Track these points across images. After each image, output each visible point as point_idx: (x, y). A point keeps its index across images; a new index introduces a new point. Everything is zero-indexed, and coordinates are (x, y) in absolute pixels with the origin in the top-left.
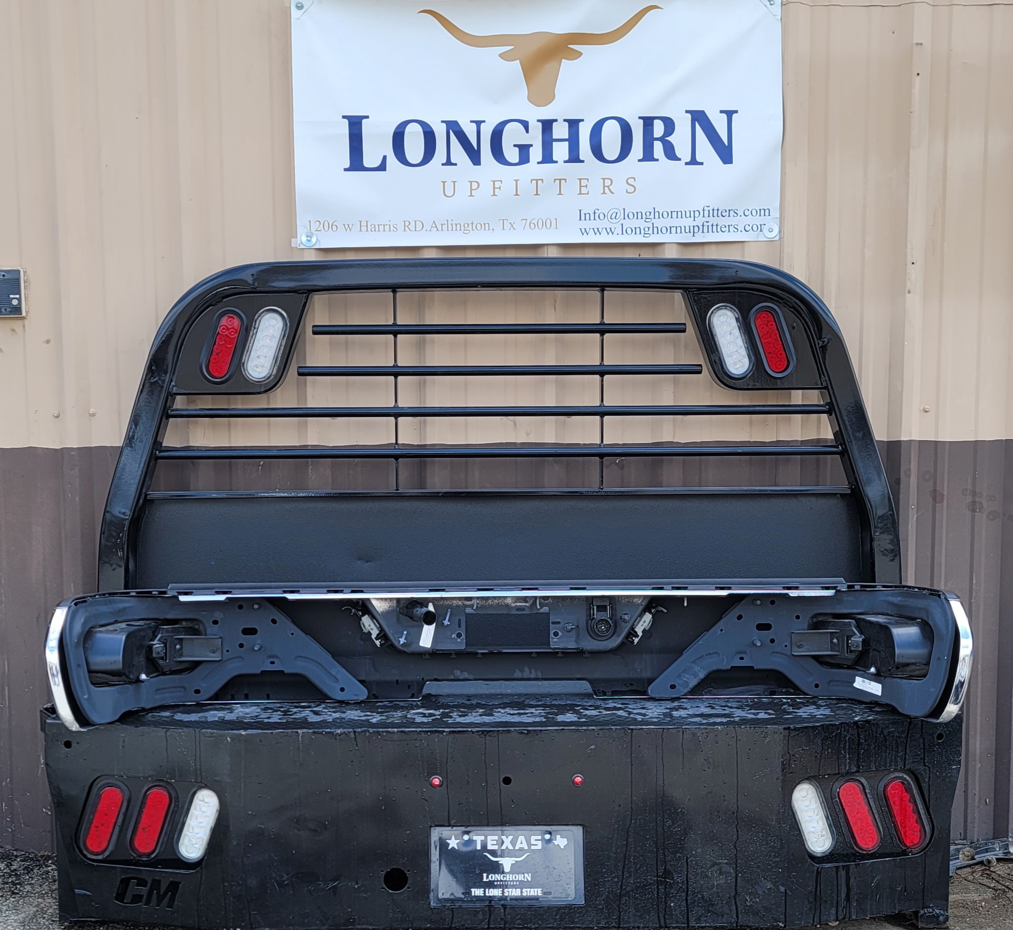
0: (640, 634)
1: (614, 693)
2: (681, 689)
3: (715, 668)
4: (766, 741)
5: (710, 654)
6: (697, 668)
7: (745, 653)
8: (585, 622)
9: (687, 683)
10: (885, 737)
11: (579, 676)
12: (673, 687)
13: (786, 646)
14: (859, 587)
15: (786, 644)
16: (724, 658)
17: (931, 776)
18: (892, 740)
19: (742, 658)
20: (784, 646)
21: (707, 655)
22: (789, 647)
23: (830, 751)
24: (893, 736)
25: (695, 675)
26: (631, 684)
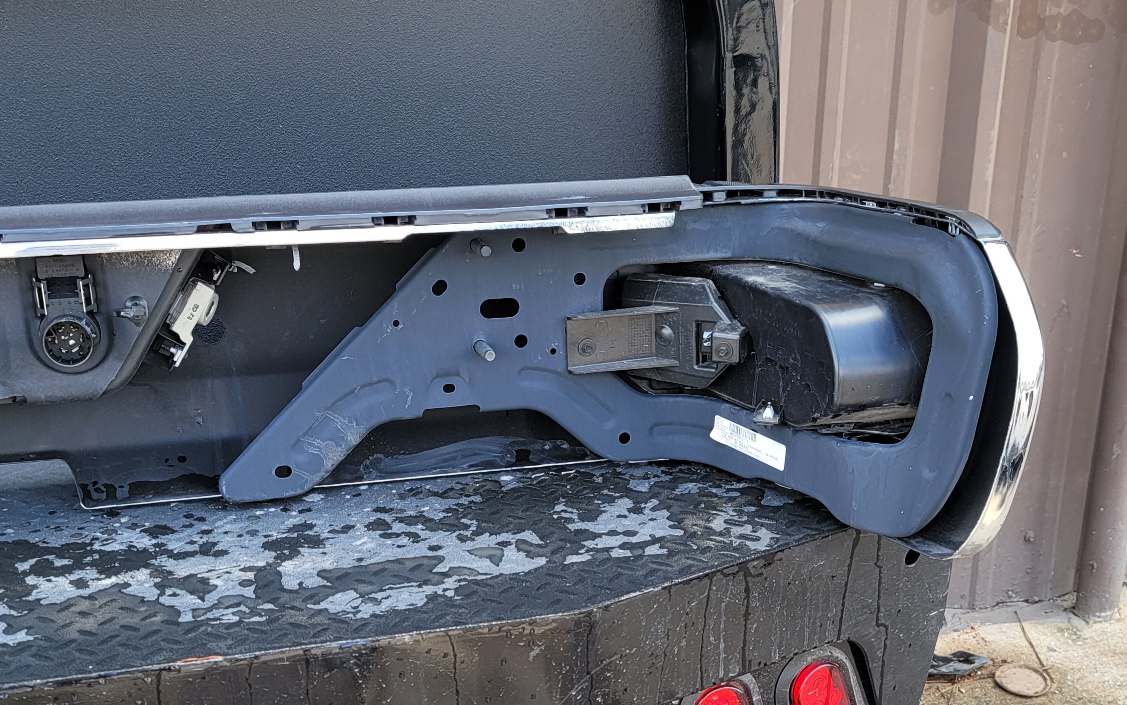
0: (187, 338)
1: (138, 489)
2: (306, 476)
3: (384, 417)
4: (533, 654)
5: (370, 384)
6: (340, 422)
7: (457, 374)
8: (21, 324)
9: (318, 460)
10: (803, 582)
11: (42, 447)
12: (284, 471)
13: (553, 351)
14: (724, 195)
15: (553, 346)
16: (407, 390)
17: (888, 642)
18: (818, 587)
19: (449, 388)
20: (548, 351)
21: (363, 387)
22: (560, 352)
23: (684, 643)
24: (820, 577)
25: (337, 439)
26: (182, 459)
